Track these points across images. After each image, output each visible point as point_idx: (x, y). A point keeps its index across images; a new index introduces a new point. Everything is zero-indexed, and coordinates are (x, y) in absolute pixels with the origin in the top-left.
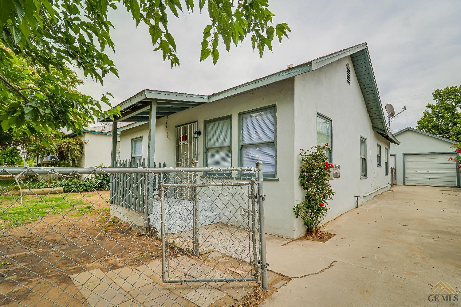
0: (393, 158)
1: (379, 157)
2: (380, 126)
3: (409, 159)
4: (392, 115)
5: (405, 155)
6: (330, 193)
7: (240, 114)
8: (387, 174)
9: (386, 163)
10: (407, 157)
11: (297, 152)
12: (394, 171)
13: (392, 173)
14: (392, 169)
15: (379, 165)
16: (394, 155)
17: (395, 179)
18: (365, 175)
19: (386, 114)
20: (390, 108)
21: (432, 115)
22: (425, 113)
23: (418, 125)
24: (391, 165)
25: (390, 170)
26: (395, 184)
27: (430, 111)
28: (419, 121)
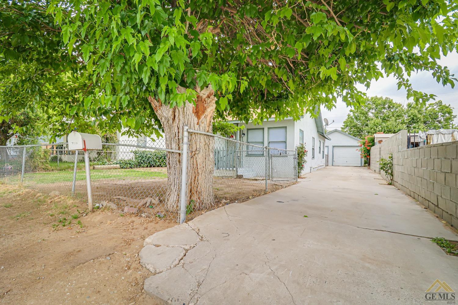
0: (327, 148)
1: (320, 148)
2: (321, 131)
3: (336, 150)
4: (327, 124)
5: (334, 147)
6: (305, 161)
7: (269, 128)
8: (323, 158)
9: (323, 152)
10: (335, 148)
11: (295, 145)
12: (327, 156)
13: (326, 157)
14: (326, 155)
15: (320, 152)
16: (328, 147)
17: (328, 162)
18: (313, 157)
19: (324, 124)
20: (326, 120)
21: (353, 117)
22: (349, 115)
23: (344, 124)
24: (326, 153)
25: (325, 156)
26: (328, 165)
27: (352, 114)
28: (345, 121)
